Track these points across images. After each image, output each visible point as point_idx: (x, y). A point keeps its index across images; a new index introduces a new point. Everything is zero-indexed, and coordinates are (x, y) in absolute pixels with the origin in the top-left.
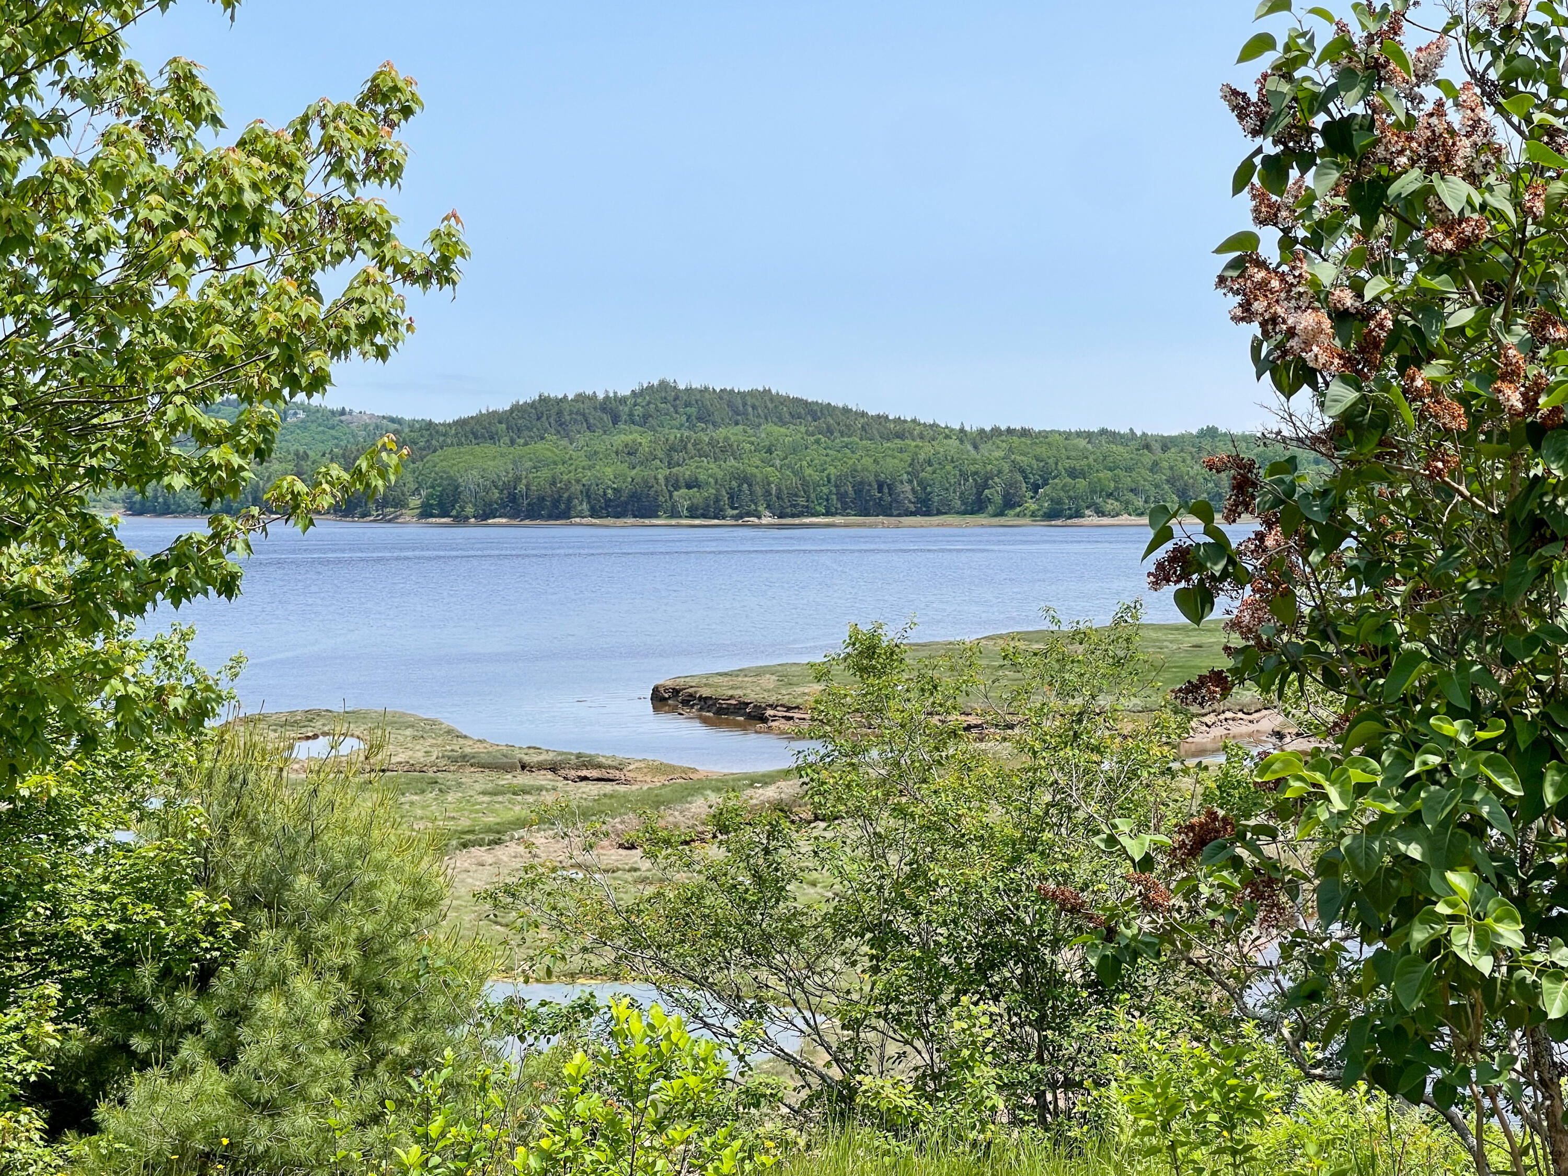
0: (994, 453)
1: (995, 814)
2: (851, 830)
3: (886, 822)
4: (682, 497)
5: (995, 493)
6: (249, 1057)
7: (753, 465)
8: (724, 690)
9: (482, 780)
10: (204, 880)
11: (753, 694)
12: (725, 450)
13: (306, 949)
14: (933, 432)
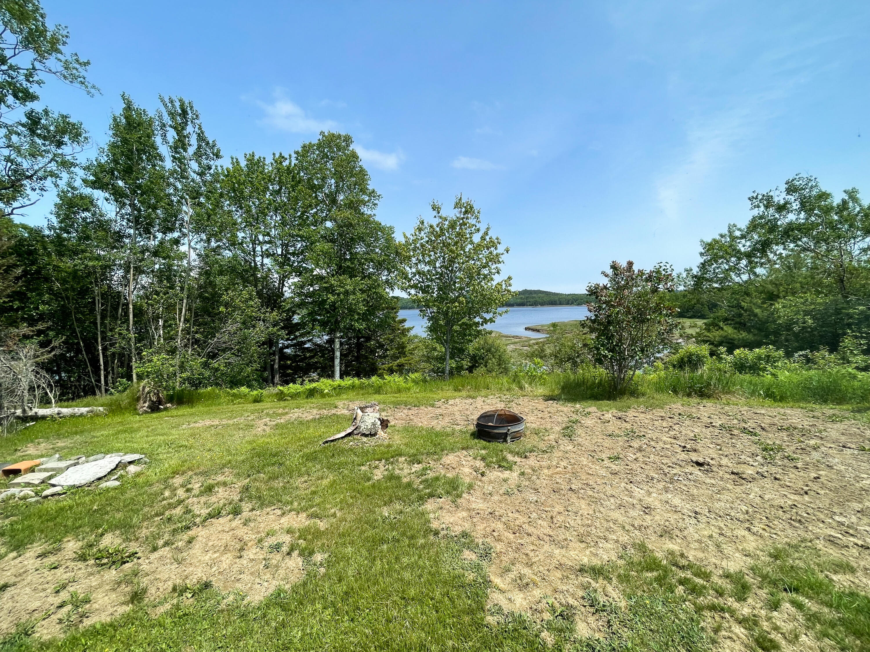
0: (570, 297)
1: (569, 343)
2: (552, 345)
3: (556, 344)
4: (528, 303)
5: (570, 302)
6: (488, 366)
7: (538, 299)
8: (535, 328)
9: (504, 339)
10: (483, 348)
11: (538, 328)
12: (534, 297)
13: (493, 356)
14: (562, 294)
